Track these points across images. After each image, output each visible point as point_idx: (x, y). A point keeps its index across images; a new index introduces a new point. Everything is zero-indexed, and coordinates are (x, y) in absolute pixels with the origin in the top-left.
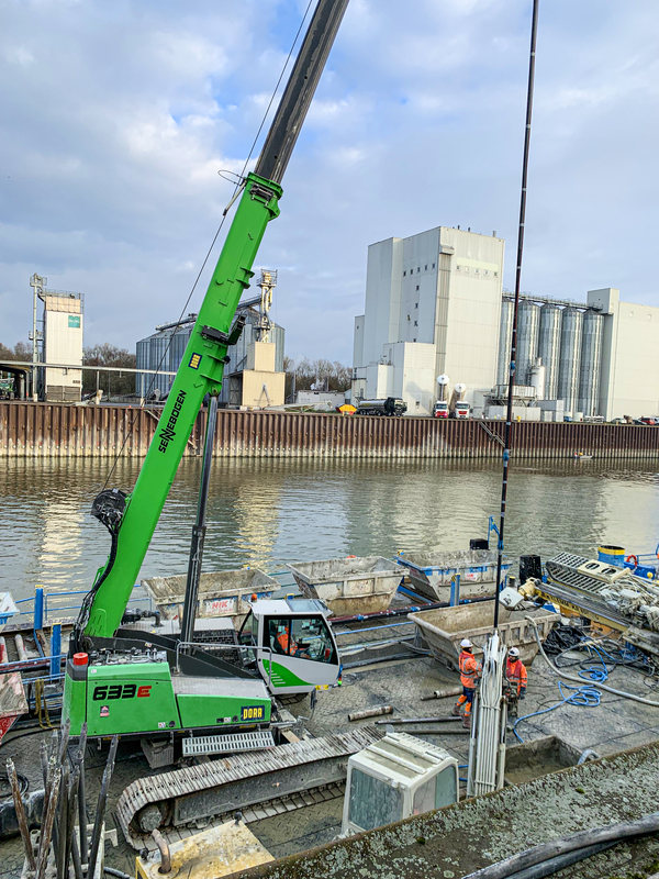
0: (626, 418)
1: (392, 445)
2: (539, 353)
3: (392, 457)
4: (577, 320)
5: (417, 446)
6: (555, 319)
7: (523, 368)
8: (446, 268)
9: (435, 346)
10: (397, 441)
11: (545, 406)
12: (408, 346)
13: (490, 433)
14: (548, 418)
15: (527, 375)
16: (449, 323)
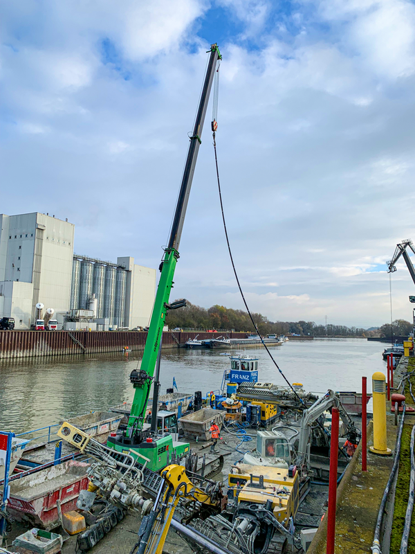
0: (140, 328)
1: (14, 350)
2: (94, 291)
3: (13, 358)
4: (113, 273)
5: (30, 349)
6: (102, 272)
7: (84, 299)
8: (40, 237)
9: (33, 284)
10: (17, 347)
11: (99, 322)
12: (15, 283)
13: (74, 339)
14: (100, 330)
15: (87, 304)
16: (41, 271)
